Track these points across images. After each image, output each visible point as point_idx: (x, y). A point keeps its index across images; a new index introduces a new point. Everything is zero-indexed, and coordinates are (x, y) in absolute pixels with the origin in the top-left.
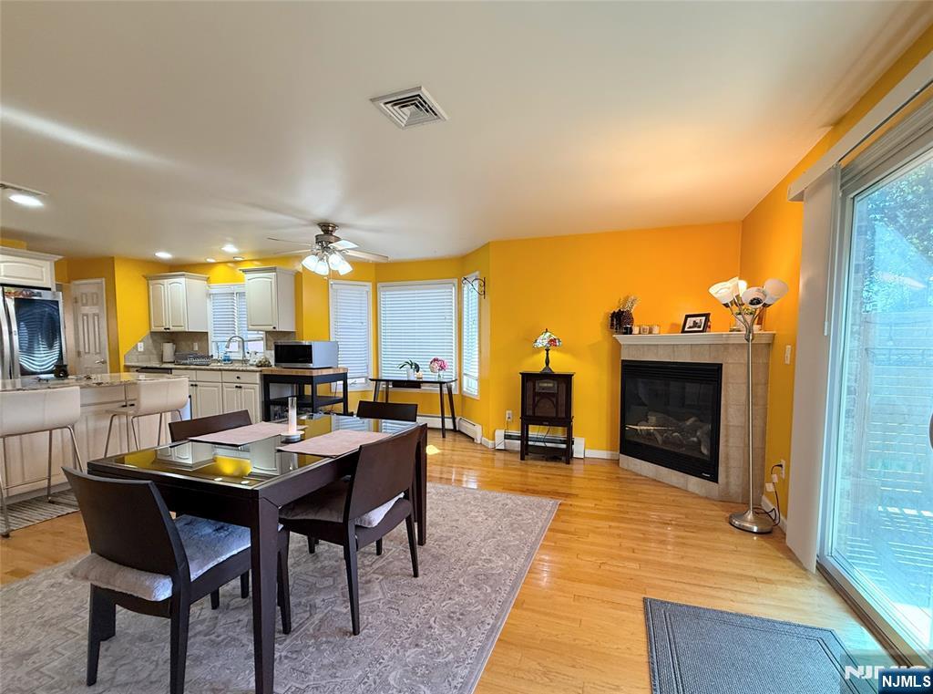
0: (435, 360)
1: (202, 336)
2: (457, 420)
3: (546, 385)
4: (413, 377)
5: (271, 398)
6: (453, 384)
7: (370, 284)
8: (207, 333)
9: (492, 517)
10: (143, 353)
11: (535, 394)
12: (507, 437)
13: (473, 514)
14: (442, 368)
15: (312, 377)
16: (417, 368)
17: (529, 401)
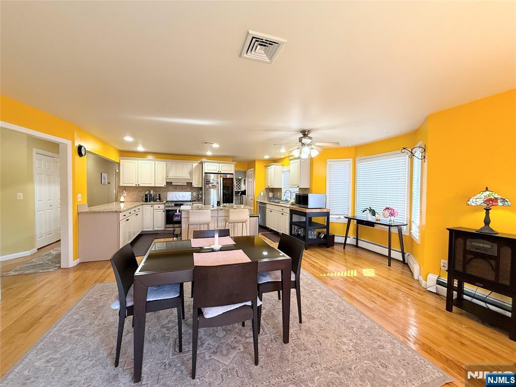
0: (387, 208)
1: (279, 190)
2: (406, 256)
3: (481, 245)
4: (371, 218)
5: (293, 221)
6: (405, 227)
7: (351, 160)
8: (281, 189)
9: (357, 351)
10: (262, 196)
11: (466, 252)
12: (439, 283)
13: (344, 340)
14: (392, 214)
15: (306, 213)
16: (373, 213)
17: (459, 257)
